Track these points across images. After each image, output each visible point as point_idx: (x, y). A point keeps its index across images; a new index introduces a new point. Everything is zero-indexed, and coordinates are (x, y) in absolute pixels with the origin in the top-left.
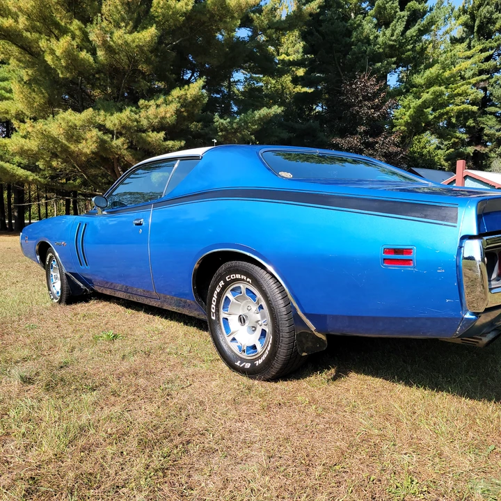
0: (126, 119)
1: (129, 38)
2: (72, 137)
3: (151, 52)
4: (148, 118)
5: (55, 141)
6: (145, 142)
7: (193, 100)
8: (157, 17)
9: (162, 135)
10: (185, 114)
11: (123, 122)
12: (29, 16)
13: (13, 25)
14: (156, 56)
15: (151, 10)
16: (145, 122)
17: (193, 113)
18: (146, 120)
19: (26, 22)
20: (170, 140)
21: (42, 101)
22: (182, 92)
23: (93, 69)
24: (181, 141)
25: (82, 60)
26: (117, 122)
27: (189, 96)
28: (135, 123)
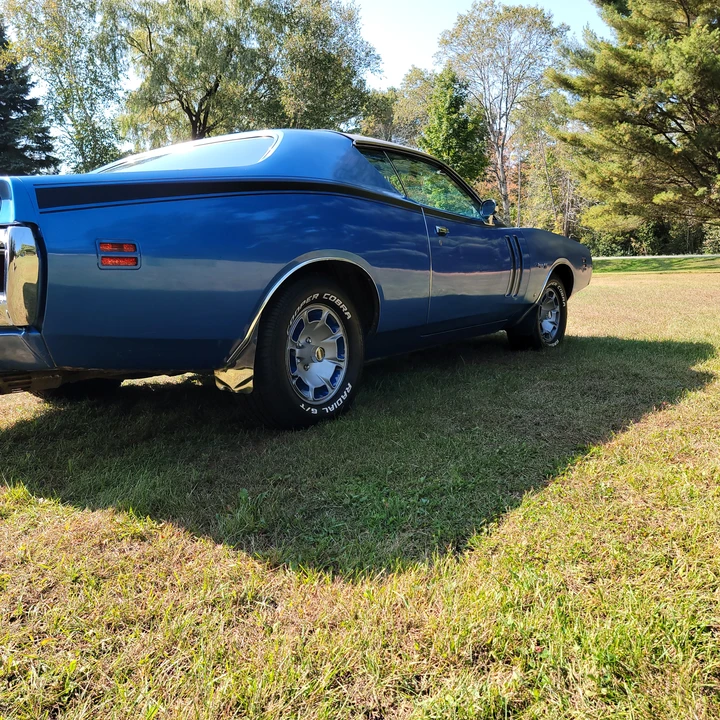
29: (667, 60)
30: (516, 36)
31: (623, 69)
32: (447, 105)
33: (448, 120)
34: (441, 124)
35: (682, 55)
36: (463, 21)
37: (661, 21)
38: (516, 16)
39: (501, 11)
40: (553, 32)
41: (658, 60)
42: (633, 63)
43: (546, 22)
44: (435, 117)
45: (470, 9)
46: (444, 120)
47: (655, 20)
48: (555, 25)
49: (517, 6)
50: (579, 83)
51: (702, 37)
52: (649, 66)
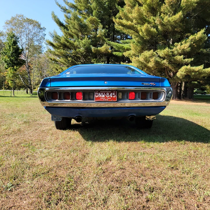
0: (166, 52)
1: (170, 19)
2: (147, 61)
3: (181, 22)
4: (177, 50)
5: (142, 63)
6: (175, 60)
7: (199, 39)
8: (184, 7)
9: (182, 56)
10: (195, 46)
11: (166, 53)
12: (136, 19)
13: (131, 24)
14: (183, 23)
15: (181, 5)
16: (176, 52)
17: (199, 45)
18: (176, 51)
19: (135, 21)
20: (187, 58)
21: (140, 49)
22: (194, 37)
23: (156, 34)
24: (191, 58)
25: (152, 31)
26: (163, 53)
27: (197, 38)
28: (171, 53)
29: (79, 44)
30: (31, 27)
31: (68, 44)
32: (12, 43)
33: (13, 47)
34: (10, 48)
35: (82, 44)
36: (13, 19)
37: (76, 34)
38: (30, 22)
39: (26, 19)
40: (41, 29)
41: (76, 43)
42: (70, 43)
43: (39, 26)
44: (8, 46)
45: (16, 16)
46: (11, 47)
47: (75, 34)
48: (42, 27)
49: (30, 19)
50: (56, 45)
51: (87, 41)
52: (74, 44)
